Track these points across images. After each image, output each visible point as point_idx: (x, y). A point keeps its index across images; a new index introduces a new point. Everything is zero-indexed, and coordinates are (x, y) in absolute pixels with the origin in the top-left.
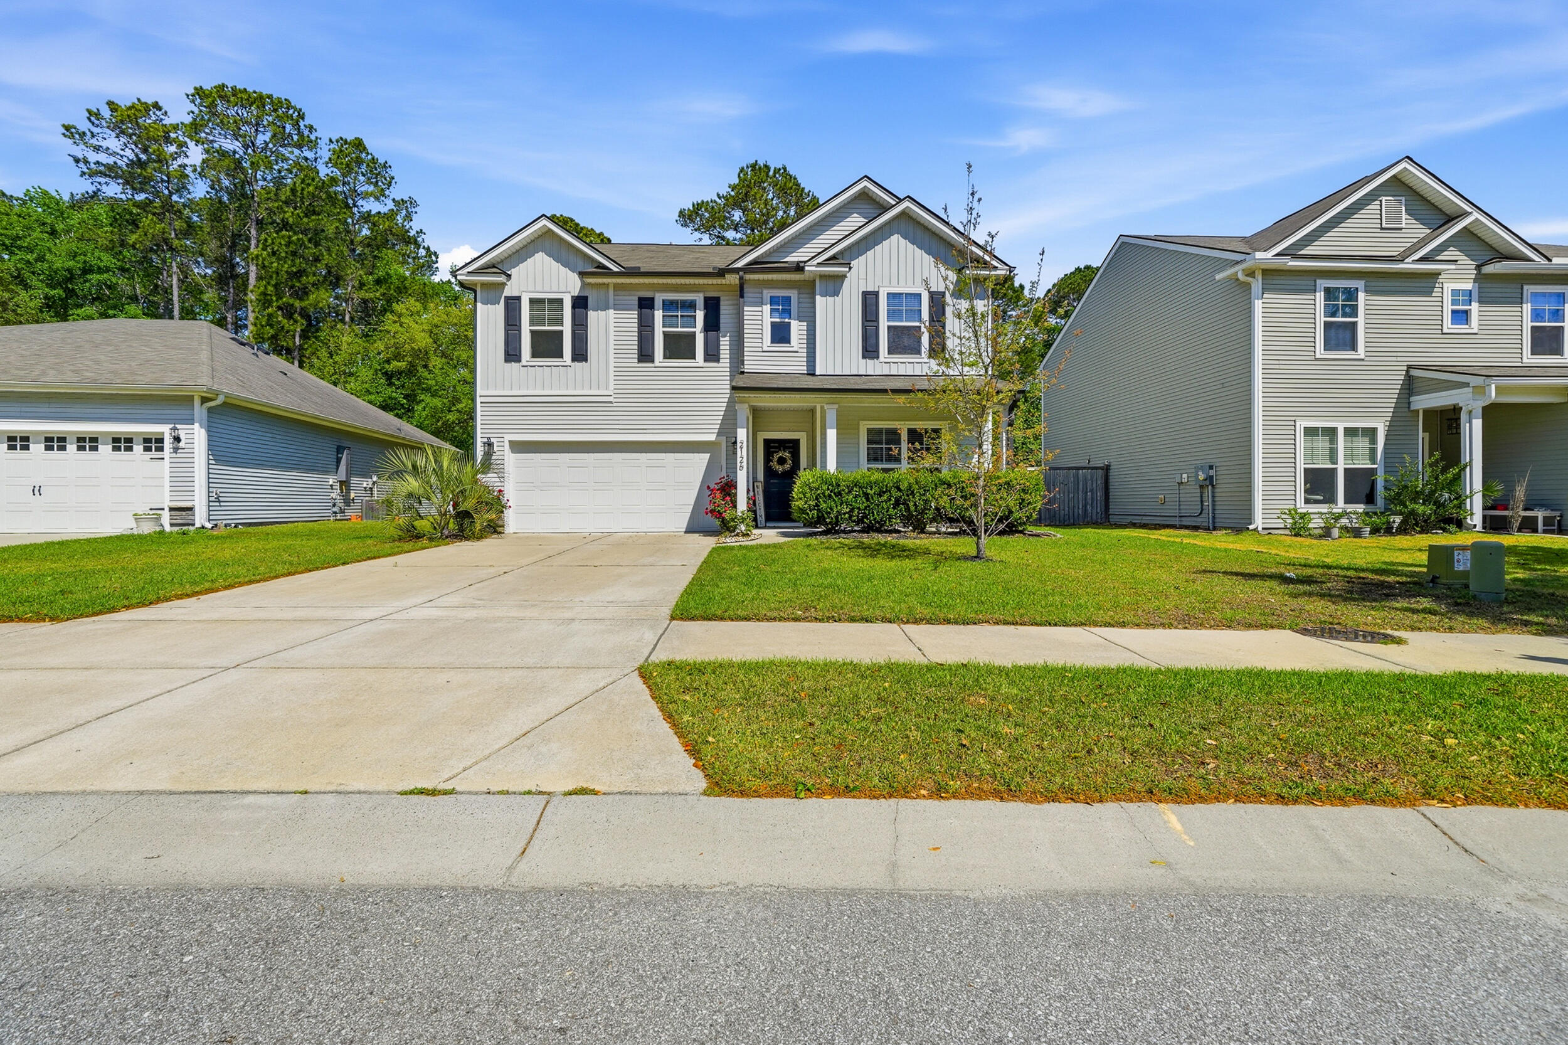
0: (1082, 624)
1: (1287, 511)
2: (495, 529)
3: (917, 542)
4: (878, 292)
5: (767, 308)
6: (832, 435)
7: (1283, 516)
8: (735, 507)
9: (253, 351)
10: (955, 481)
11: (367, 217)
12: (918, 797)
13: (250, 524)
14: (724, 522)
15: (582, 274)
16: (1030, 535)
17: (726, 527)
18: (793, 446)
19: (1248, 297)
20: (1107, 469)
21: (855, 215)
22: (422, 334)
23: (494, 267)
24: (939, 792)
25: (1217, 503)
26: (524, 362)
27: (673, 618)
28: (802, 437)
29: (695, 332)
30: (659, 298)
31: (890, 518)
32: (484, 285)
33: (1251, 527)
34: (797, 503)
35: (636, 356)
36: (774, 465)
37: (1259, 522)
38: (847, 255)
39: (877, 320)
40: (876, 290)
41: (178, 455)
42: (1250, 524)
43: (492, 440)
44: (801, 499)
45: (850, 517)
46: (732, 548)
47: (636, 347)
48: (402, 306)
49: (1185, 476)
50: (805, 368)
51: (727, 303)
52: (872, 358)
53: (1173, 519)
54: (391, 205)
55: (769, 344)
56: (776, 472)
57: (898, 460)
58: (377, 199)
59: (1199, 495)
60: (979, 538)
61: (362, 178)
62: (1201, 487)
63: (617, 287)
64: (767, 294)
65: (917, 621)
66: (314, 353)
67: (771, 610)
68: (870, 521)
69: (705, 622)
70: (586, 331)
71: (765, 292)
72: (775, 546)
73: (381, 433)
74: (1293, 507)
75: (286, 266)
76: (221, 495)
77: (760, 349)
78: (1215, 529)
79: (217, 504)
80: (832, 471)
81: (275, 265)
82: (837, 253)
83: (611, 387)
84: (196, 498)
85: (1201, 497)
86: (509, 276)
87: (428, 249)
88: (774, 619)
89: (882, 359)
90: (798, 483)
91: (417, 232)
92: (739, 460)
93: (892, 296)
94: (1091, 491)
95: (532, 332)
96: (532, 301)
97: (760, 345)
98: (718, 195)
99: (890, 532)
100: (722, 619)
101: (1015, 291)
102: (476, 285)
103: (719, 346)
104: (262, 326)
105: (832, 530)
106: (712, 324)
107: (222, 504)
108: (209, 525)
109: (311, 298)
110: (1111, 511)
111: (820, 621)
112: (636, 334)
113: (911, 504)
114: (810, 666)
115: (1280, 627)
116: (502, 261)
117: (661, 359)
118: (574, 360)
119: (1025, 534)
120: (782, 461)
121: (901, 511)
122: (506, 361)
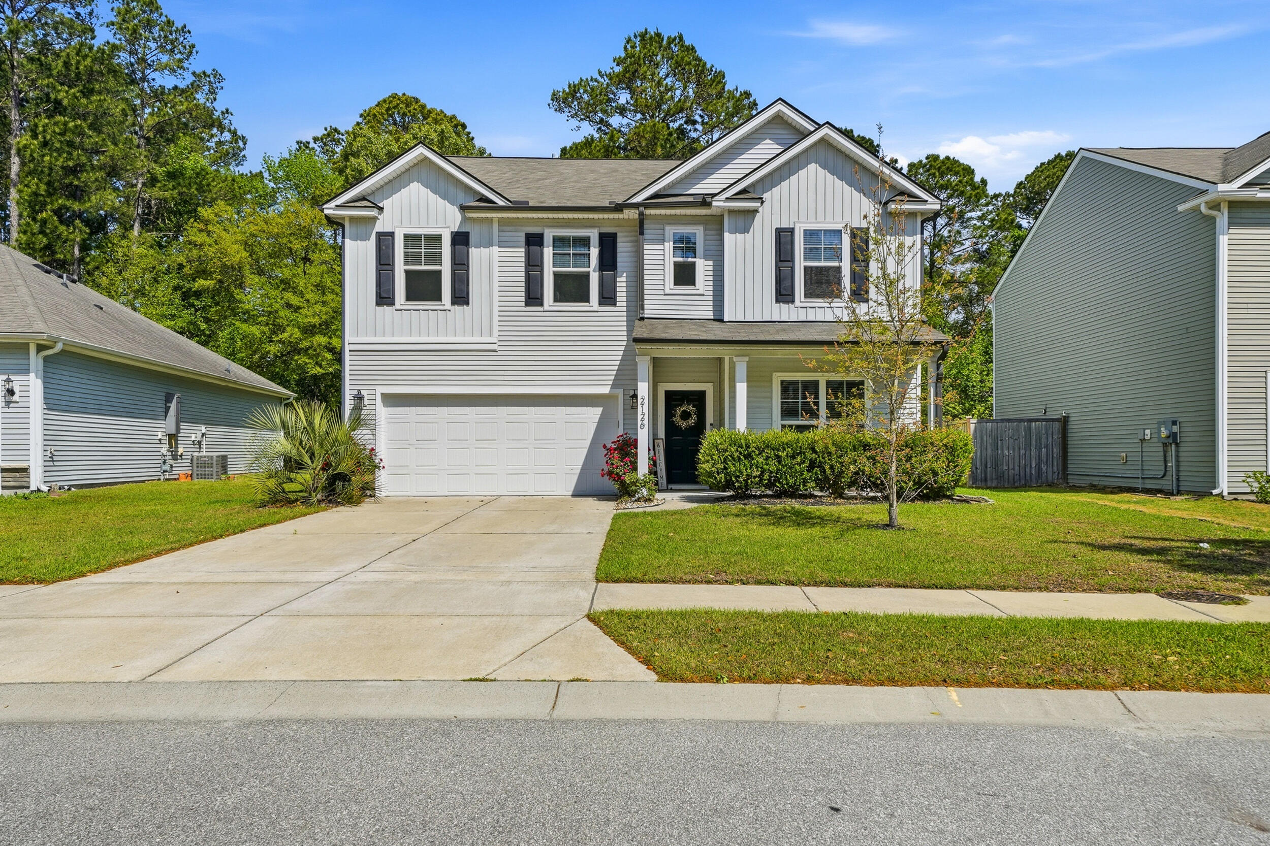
0: (966, 587)
1: (1251, 474)
2: (368, 490)
3: (833, 508)
4: (793, 229)
5: (669, 246)
6: (742, 389)
7: (1249, 480)
8: (635, 468)
9: (61, 281)
10: (875, 442)
11: (159, 94)
12: (795, 683)
13: (81, 486)
14: (623, 484)
15: (463, 208)
16: (958, 500)
17: (625, 491)
18: (698, 398)
19: (1212, 232)
20: (1065, 421)
21: (768, 141)
22: (237, 246)
23: (364, 199)
24: (809, 680)
25: (1182, 464)
26: (398, 306)
27: (598, 580)
28: (709, 389)
29: (589, 273)
30: (549, 235)
31: (805, 482)
32: (353, 219)
33: (1215, 492)
34: (704, 466)
35: (523, 299)
36: (677, 419)
37: (1224, 486)
38: (759, 187)
39: (792, 260)
40: (792, 226)
41: (11, 410)
42: (1215, 488)
43: (363, 392)
44: (708, 461)
45: (761, 480)
46: (636, 515)
47: (523, 289)
48: (210, 210)
49: (1148, 432)
50: (711, 313)
51: (624, 239)
52: (786, 302)
53: (1136, 480)
54: (190, 79)
55: (672, 286)
56: (679, 428)
57: (814, 414)
58: (173, 71)
59: (1162, 454)
60: (891, 506)
61: (153, 45)
62: (1165, 445)
63: (500, 220)
64: (670, 230)
65: (816, 584)
66: (97, 268)
67: (686, 574)
68: (783, 486)
69: (628, 584)
70: (468, 270)
71: (667, 228)
72: (681, 512)
73: (207, 376)
74: (1264, 469)
75: (62, 160)
76: (56, 453)
77: (662, 292)
78: (1179, 493)
79: (51, 464)
80: (742, 430)
81: (47, 158)
82: (749, 186)
83: (496, 333)
84: (32, 458)
85: (1165, 456)
86: (381, 209)
87: (234, 133)
88: (689, 582)
89: (797, 303)
90: (705, 443)
91: (223, 113)
92: (640, 417)
93: (810, 234)
94: (1047, 447)
95: (407, 273)
96: (407, 237)
97: (662, 287)
98: (600, 72)
99: (805, 497)
100: (642, 581)
101: (974, 187)
102: (344, 218)
103: (615, 287)
104: (33, 234)
105: (742, 495)
106: (608, 262)
107: (56, 463)
108: (45, 488)
109: (93, 198)
110: (1070, 471)
111: (730, 583)
112: (523, 274)
113: (827, 467)
114: (724, 614)
115: (1146, 591)
116: (373, 193)
117: (551, 302)
118: (453, 303)
119: (952, 499)
120: (686, 416)
121: (816, 474)
122: (378, 304)
